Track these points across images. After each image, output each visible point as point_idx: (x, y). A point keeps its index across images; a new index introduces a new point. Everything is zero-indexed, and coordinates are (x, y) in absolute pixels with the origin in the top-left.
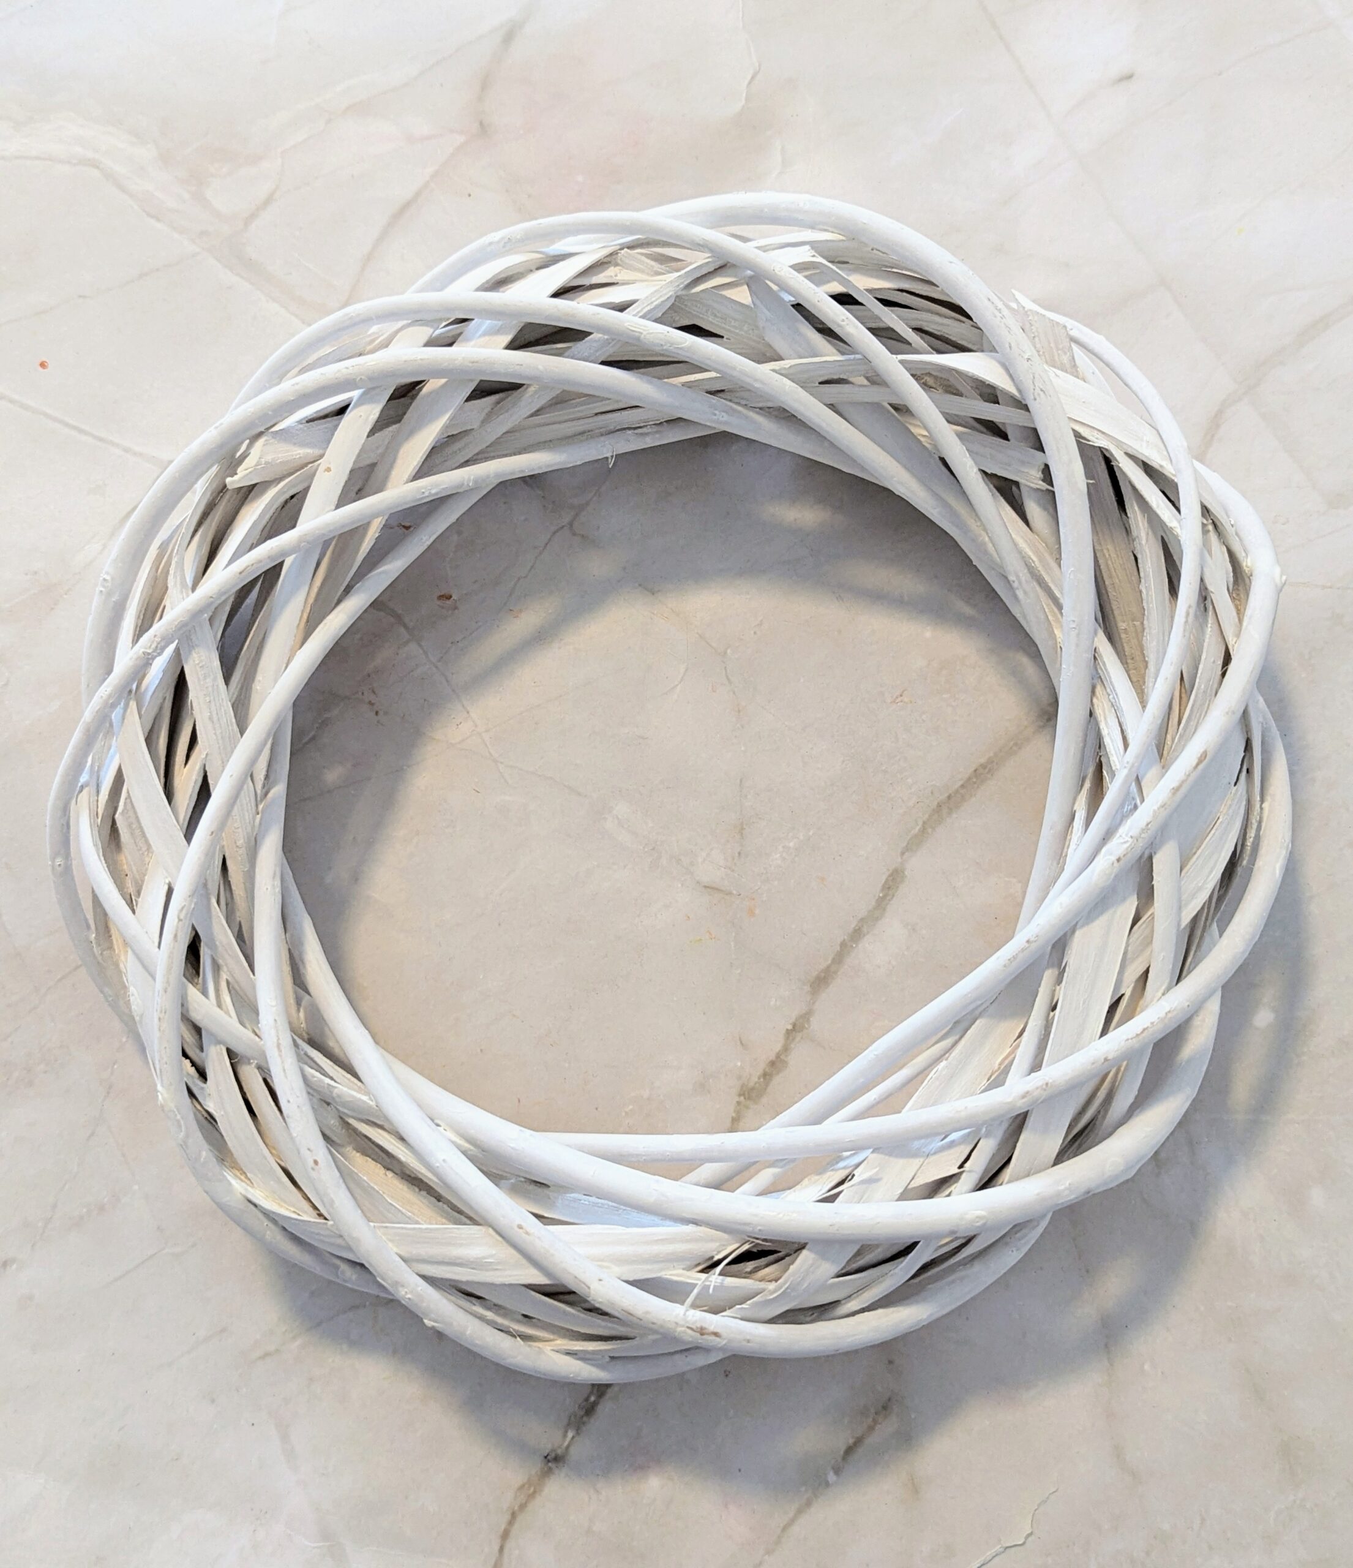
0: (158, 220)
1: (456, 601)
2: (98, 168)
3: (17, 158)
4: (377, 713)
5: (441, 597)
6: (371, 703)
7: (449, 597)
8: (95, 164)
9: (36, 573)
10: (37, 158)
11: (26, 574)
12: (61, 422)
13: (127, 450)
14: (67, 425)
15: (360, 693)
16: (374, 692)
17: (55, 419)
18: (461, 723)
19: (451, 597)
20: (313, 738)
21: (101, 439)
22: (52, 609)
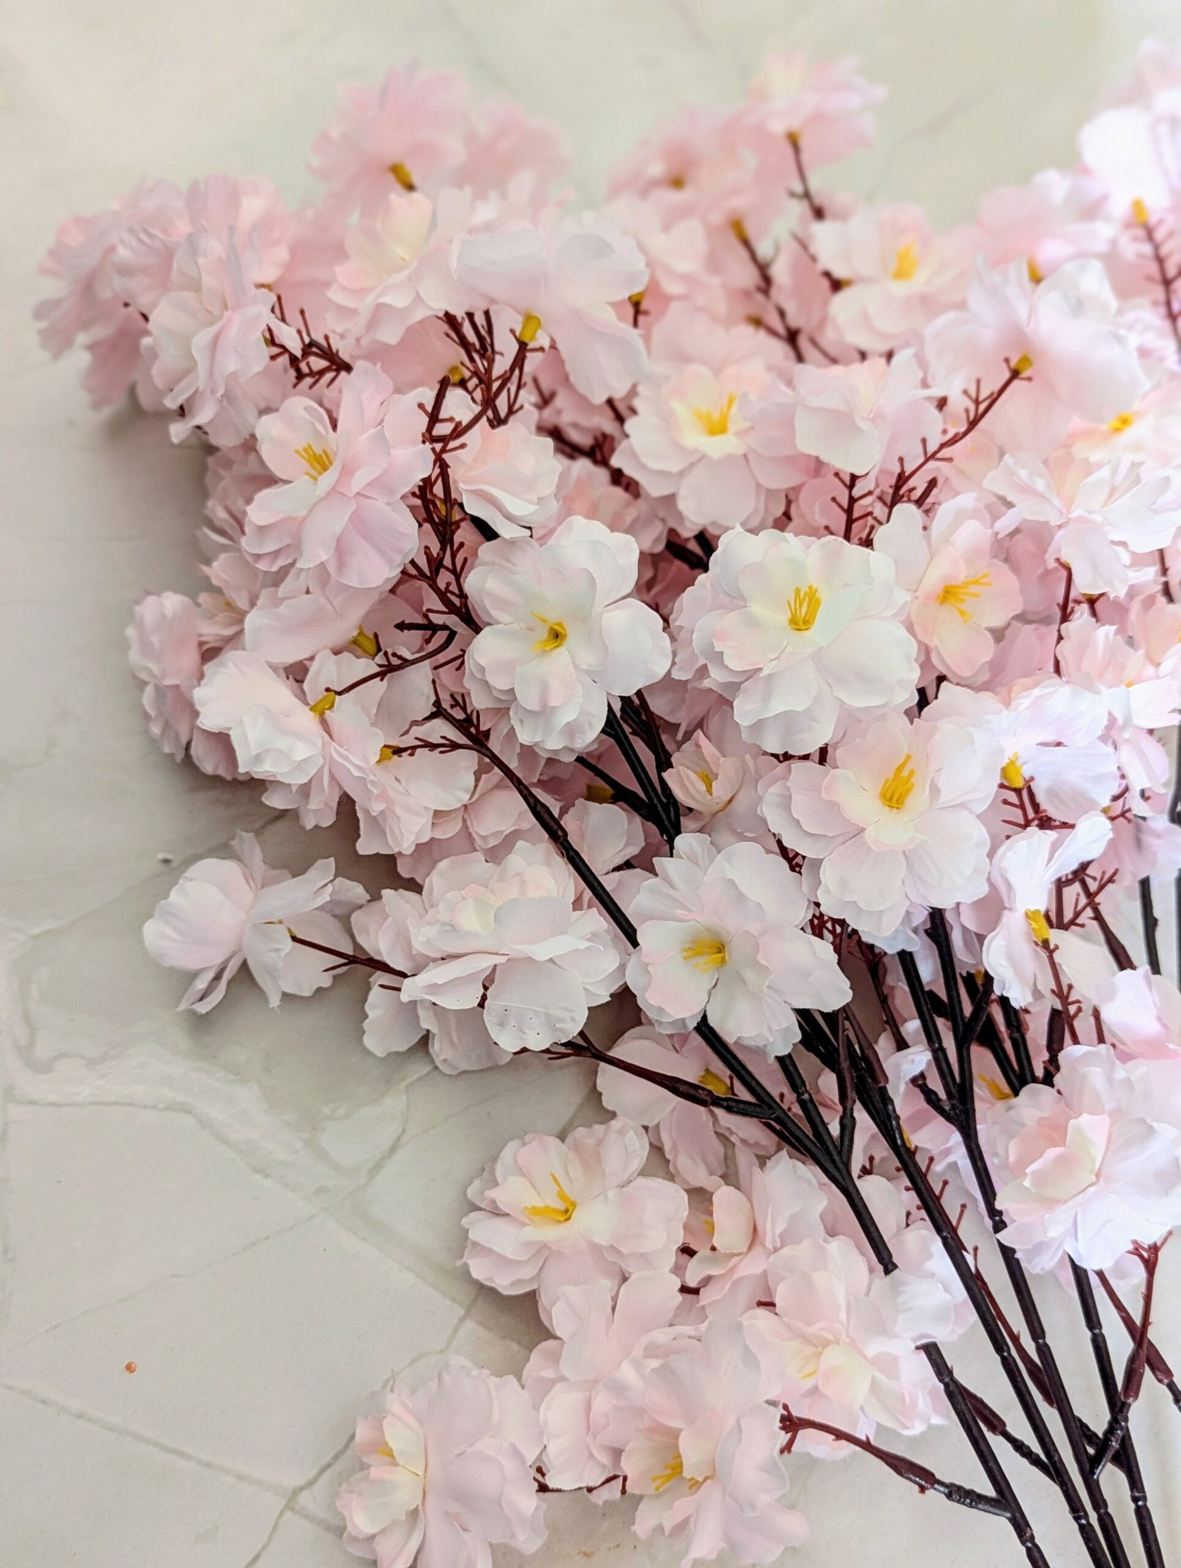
0: (267, 1176)
2: (189, 1112)
3: (94, 1103)
8: (186, 1109)
10: (116, 1103)
12: (156, 1444)
13: (241, 1477)
14: (164, 1448)
17: (147, 1441)
21: (208, 1465)
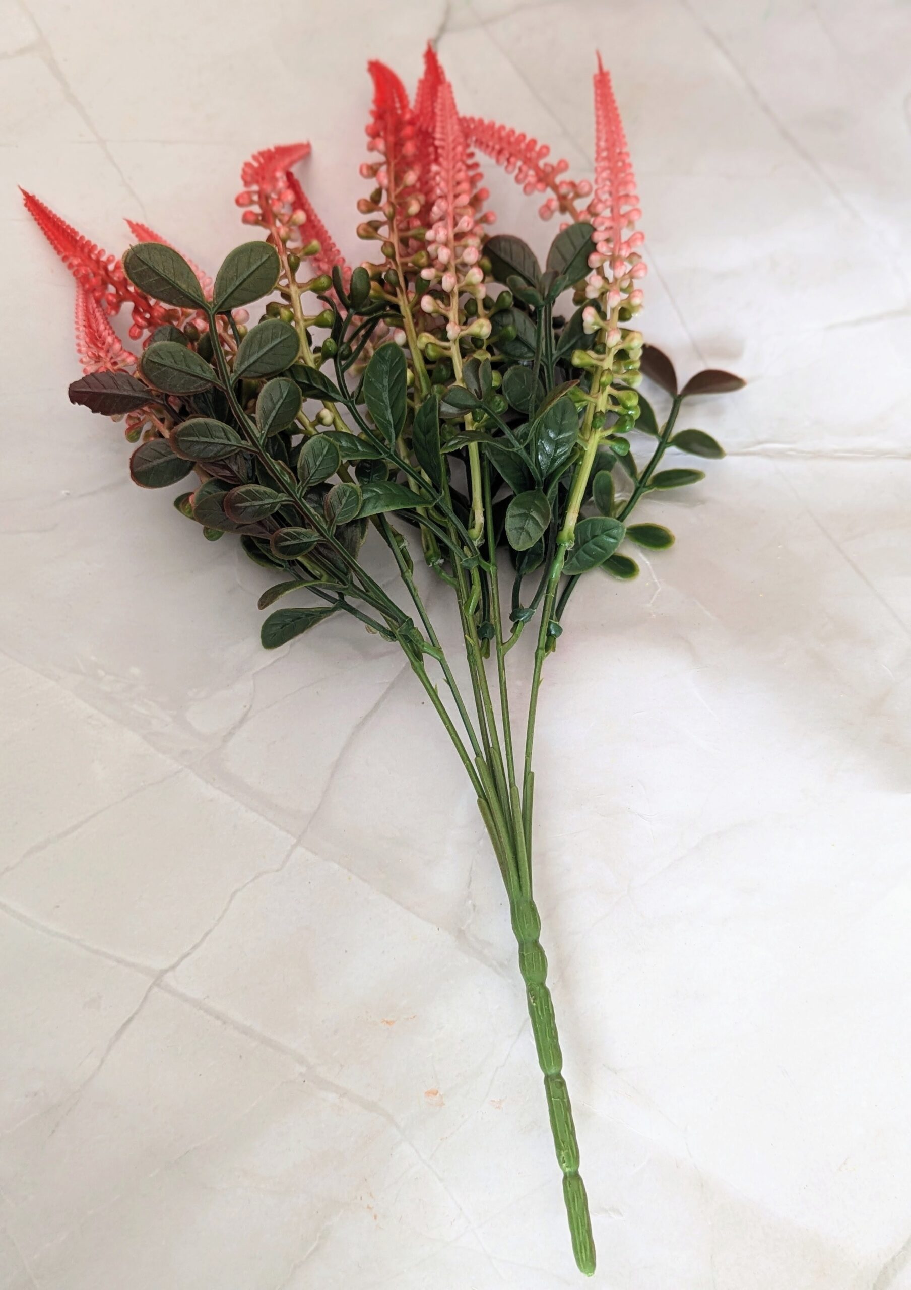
1: (441, 1096)
4: (375, 1218)
5: (428, 1094)
6: (368, 1207)
7: (435, 1093)
9: (36, 1095)
11: (27, 1096)
15: (359, 1198)
16: (371, 1195)
18: (454, 1221)
19: (437, 1092)
20: (317, 1249)
22: (53, 1131)
